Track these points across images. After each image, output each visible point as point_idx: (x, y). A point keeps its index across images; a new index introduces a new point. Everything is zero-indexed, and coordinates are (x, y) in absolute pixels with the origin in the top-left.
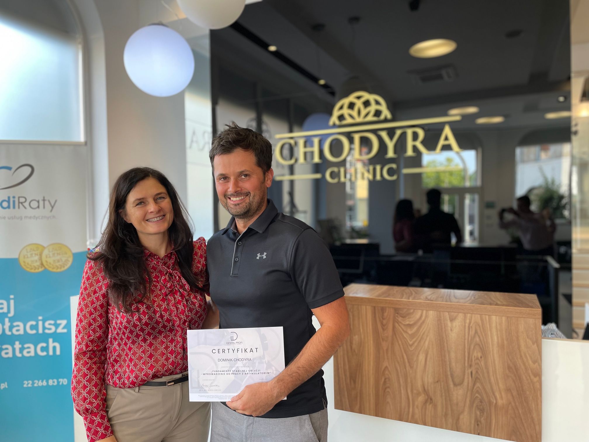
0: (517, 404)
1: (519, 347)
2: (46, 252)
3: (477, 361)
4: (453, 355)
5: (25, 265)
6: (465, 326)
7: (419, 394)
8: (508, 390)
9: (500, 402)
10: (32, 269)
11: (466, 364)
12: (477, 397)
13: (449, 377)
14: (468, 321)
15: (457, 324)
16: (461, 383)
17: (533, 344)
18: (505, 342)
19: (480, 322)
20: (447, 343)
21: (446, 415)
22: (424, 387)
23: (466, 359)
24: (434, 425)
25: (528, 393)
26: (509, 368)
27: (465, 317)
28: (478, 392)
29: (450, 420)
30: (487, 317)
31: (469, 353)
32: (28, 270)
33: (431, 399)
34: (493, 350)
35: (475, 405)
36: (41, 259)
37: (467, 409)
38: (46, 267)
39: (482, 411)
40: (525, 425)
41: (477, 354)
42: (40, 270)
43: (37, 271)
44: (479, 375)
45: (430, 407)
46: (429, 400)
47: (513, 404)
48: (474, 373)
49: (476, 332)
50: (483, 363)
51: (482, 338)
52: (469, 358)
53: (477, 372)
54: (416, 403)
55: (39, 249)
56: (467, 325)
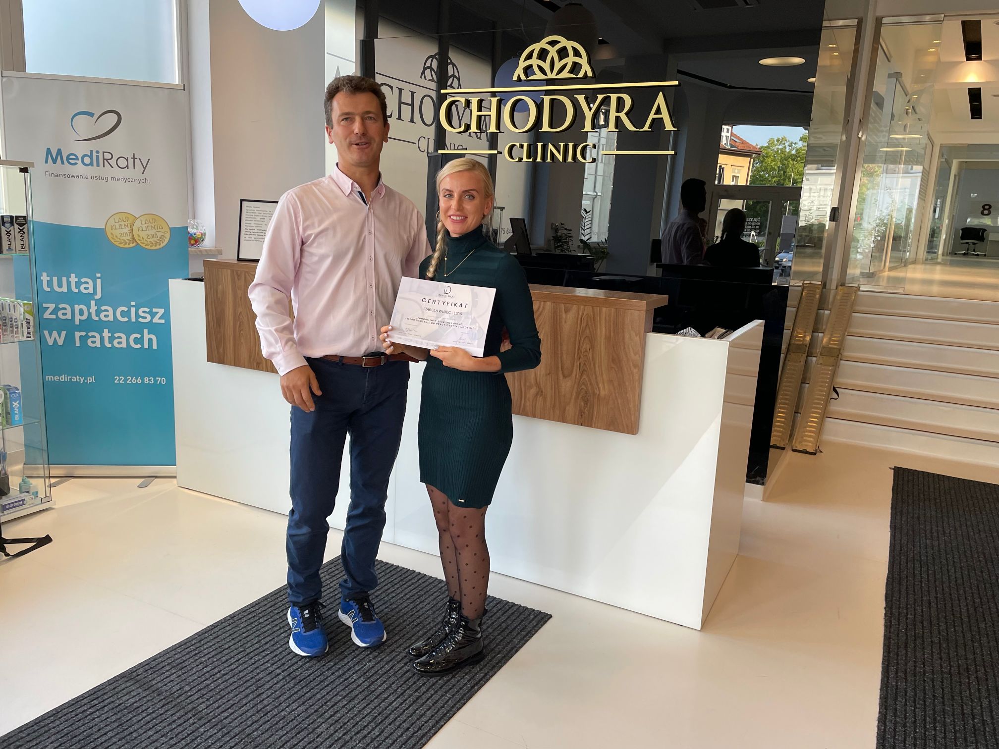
0: (617, 395)
1: (624, 338)
2: (138, 224)
3: (586, 353)
4: (565, 348)
5: (113, 239)
6: (578, 317)
7: (531, 387)
8: (611, 381)
9: (602, 393)
10: (121, 243)
11: (576, 355)
12: (582, 389)
13: (560, 369)
14: (581, 313)
15: (571, 315)
16: (570, 375)
17: (636, 336)
18: (612, 334)
19: (592, 313)
20: (560, 336)
21: (554, 406)
22: (536, 380)
23: (577, 350)
24: (543, 417)
25: (627, 383)
26: (613, 360)
27: (579, 309)
28: (584, 384)
29: (557, 412)
30: (598, 308)
31: (579, 347)
32: (117, 244)
33: (542, 392)
34: (600, 342)
35: (580, 396)
36: (132, 231)
37: (573, 401)
38: (139, 242)
39: (586, 402)
40: (622, 414)
41: (586, 346)
42: (132, 245)
43: (127, 246)
44: (586, 366)
45: (540, 399)
46: (540, 392)
47: (614, 395)
48: (582, 365)
49: (587, 325)
50: (590, 355)
51: (591, 330)
52: (578, 350)
53: (585, 364)
54: (528, 396)
55: (129, 220)
56: (580, 317)
